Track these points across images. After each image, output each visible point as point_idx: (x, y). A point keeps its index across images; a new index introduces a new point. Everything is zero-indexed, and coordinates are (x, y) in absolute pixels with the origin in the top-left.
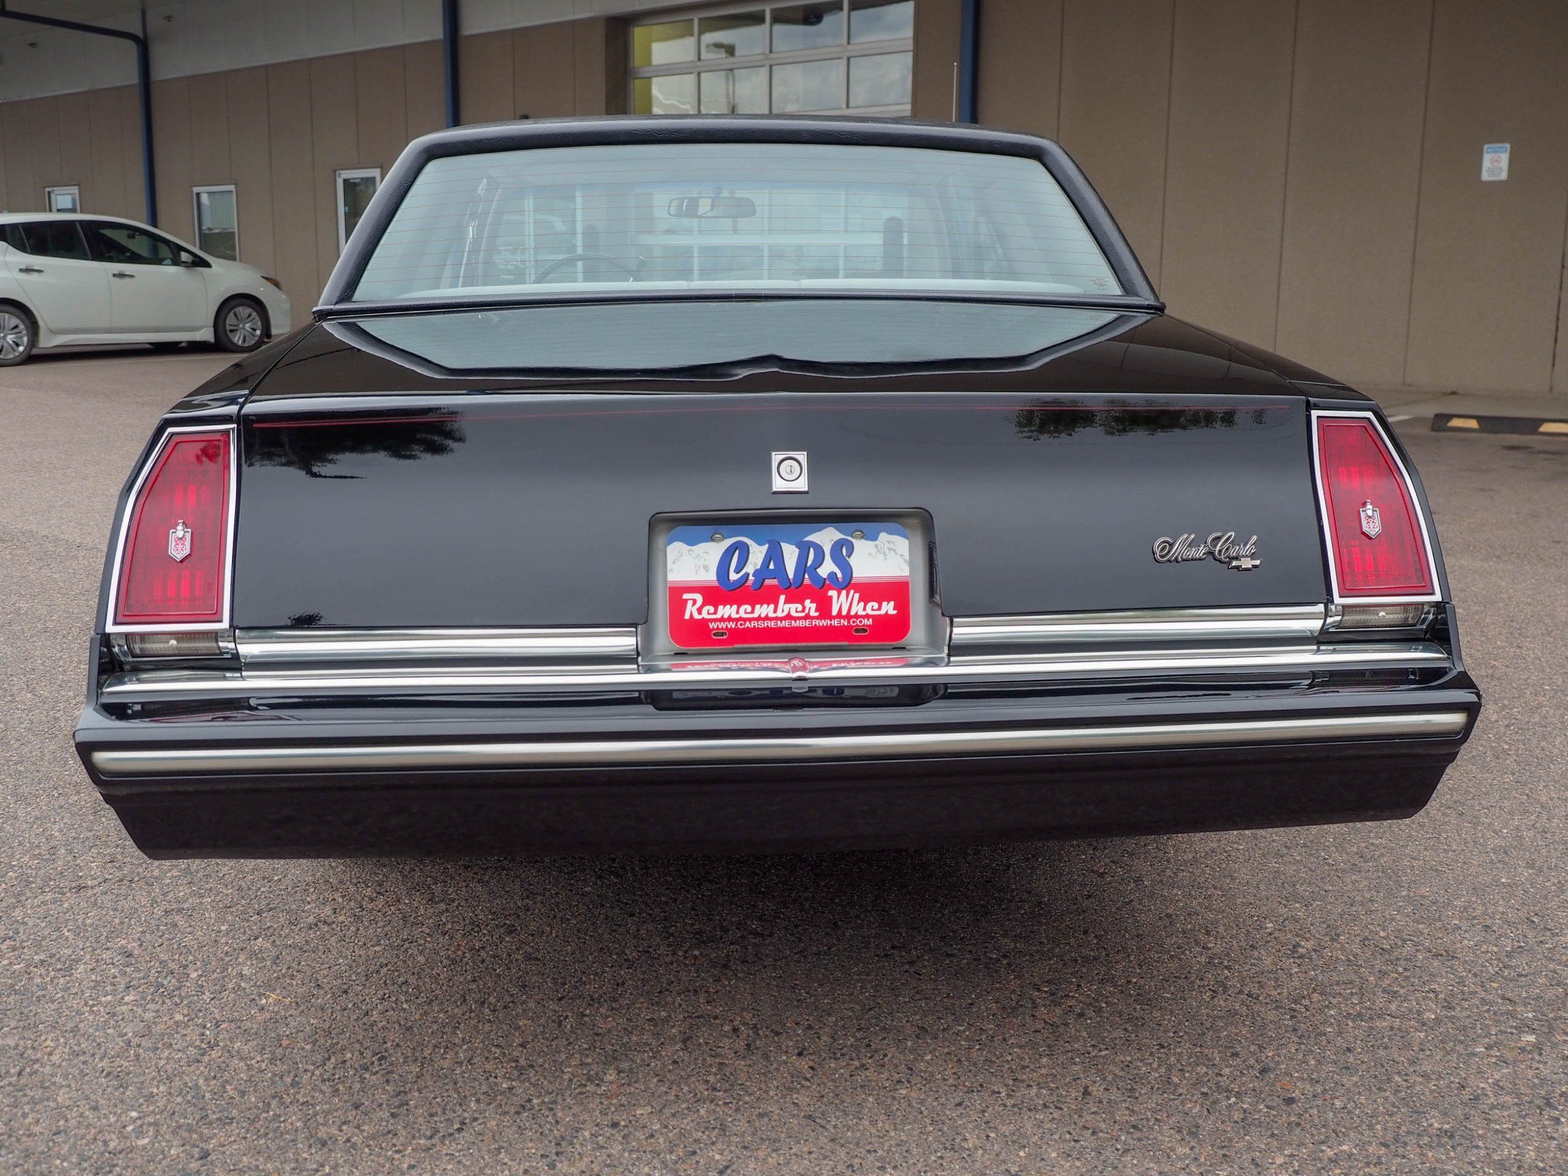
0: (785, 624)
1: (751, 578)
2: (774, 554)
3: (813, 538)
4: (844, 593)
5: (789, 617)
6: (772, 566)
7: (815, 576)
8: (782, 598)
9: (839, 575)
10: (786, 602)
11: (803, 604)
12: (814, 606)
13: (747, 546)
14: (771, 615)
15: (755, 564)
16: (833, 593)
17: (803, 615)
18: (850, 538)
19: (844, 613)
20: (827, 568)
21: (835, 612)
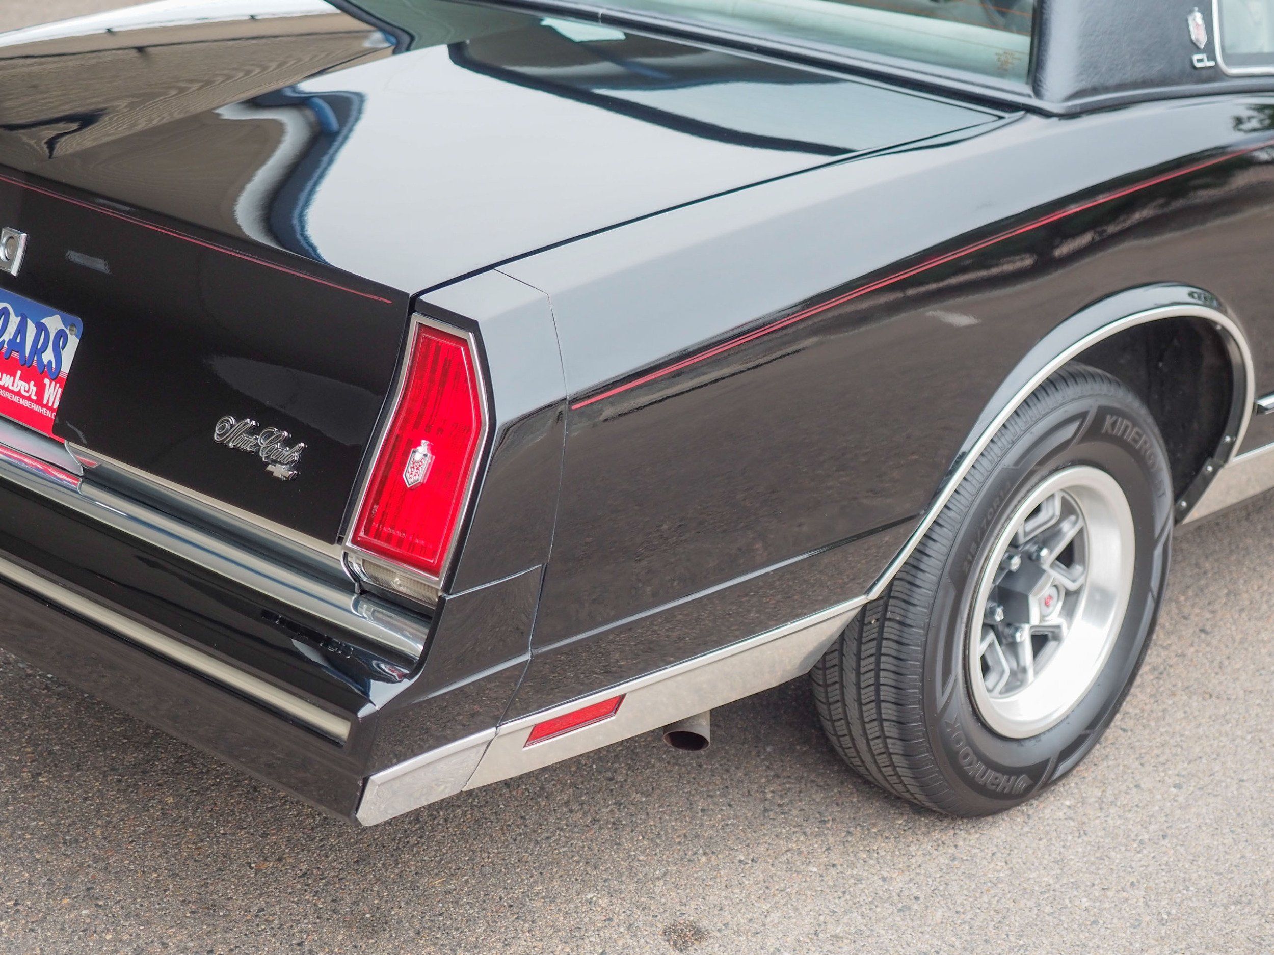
0: (16, 399)
1: (5, 346)
2: (21, 330)
3: (46, 321)
4: (53, 383)
5: (18, 394)
6: (18, 340)
7: (40, 360)
8: (19, 373)
9: (54, 366)
10: (21, 379)
11: (29, 384)
12: (35, 389)
13: (9, 314)
14: (11, 387)
15: (10, 333)
16: (47, 381)
17: (27, 395)
18: (67, 331)
19: (50, 405)
20: (48, 356)
21: (45, 402)
